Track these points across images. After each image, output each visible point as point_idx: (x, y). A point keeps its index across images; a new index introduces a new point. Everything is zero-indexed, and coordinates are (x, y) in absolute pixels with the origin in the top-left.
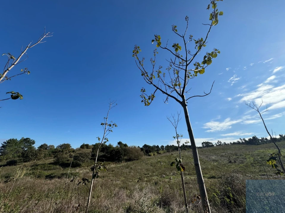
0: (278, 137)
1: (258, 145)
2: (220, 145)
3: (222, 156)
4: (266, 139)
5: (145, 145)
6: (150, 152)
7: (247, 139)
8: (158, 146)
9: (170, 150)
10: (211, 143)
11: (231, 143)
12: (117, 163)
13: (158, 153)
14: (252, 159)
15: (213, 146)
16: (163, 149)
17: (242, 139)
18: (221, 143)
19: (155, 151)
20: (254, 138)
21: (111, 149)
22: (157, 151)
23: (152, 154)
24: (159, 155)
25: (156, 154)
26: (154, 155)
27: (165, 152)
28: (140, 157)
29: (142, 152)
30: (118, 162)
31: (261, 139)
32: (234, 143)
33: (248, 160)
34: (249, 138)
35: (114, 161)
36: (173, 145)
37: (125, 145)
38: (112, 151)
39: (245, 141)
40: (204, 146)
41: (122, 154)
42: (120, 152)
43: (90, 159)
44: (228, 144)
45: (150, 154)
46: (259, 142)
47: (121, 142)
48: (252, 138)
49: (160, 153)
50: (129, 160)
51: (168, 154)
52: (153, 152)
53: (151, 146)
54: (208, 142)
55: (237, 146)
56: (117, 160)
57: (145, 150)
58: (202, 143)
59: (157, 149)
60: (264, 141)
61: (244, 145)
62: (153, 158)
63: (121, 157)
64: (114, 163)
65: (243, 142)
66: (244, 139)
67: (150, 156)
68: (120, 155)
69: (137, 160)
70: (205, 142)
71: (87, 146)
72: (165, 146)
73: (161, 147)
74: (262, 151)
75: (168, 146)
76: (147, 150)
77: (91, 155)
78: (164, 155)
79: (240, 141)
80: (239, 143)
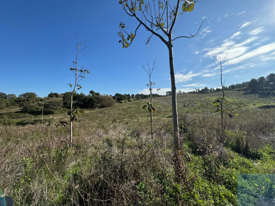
0: (221, 88)
1: (207, 93)
2: (180, 94)
4: (214, 89)
5: (117, 94)
6: (122, 99)
7: (200, 89)
8: (129, 94)
9: (140, 98)
11: (188, 92)
12: (90, 109)
13: (129, 101)
14: (200, 103)
16: (133, 97)
17: (197, 89)
18: (181, 92)
19: (126, 99)
20: (206, 89)
21: (84, 98)
22: (128, 99)
23: (123, 101)
24: (129, 102)
25: (127, 101)
26: (125, 102)
27: (135, 100)
28: (112, 104)
29: (115, 100)
30: (92, 108)
31: (210, 89)
32: (191, 93)
33: (197, 104)
34: (202, 89)
35: (88, 108)
36: (142, 94)
37: (98, 94)
38: (85, 99)
39: (199, 91)
40: (167, 95)
41: (95, 102)
42: (93, 100)
43: (63, 107)
44: (186, 93)
45: (121, 101)
46: (208, 91)
47: (93, 91)
48: (204, 89)
49: (131, 101)
50: (103, 107)
51: (137, 101)
52: (124, 100)
53: (123, 95)
55: (192, 95)
56: (90, 107)
57: (117, 98)
58: (167, 93)
59: (128, 97)
60: (212, 91)
61: (197, 94)
62: (125, 105)
63: (94, 105)
64: (88, 109)
65: (197, 92)
66: (199, 89)
67: (121, 103)
68: (94, 102)
69: (110, 106)
70: (169, 91)
71: (56, 95)
72: (135, 95)
73: (131, 96)
74: (208, 98)
75: (138, 95)
76: (119, 98)
77: (63, 103)
78: (134, 102)
79: (195, 91)
80: (194, 92)
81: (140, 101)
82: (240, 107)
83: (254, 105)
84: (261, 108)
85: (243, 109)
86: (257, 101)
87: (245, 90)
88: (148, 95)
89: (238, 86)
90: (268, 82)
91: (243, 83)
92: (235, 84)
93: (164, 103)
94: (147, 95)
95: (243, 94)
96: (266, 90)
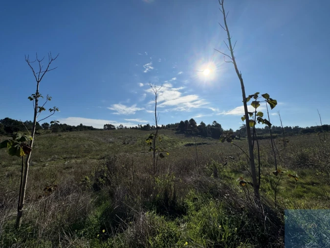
0: (161, 126)
1: (148, 130)
2: (121, 128)
3: (120, 138)
4: (154, 127)
7: (143, 126)
9: (59, 130)
10: (114, 126)
11: (130, 128)
15: (115, 129)
17: (140, 125)
18: (122, 126)
20: (148, 125)
31: (151, 126)
32: (133, 128)
33: (138, 141)
36: (65, 124)
40: (105, 129)
44: (128, 128)
46: (150, 128)
48: (146, 125)
51: (53, 135)
54: (111, 125)
55: (134, 130)
58: (105, 126)
61: (140, 131)
70: (108, 124)
73: (43, 125)
78: (46, 135)
79: (138, 127)
80: (136, 128)
81: (58, 135)
82: (173, 145)
83: (182, 143)
84: (186, 145)
85: (175, 147)
86: (183, 139)
87: (177, 130)
88: (76, 126)
89: (172, 125)
90: (190, 125)
91: (176, 124)
92: (170, 124)
93: (99, 138)
94: (74, 127)
95: (176, 133)
96: (189, 131)
